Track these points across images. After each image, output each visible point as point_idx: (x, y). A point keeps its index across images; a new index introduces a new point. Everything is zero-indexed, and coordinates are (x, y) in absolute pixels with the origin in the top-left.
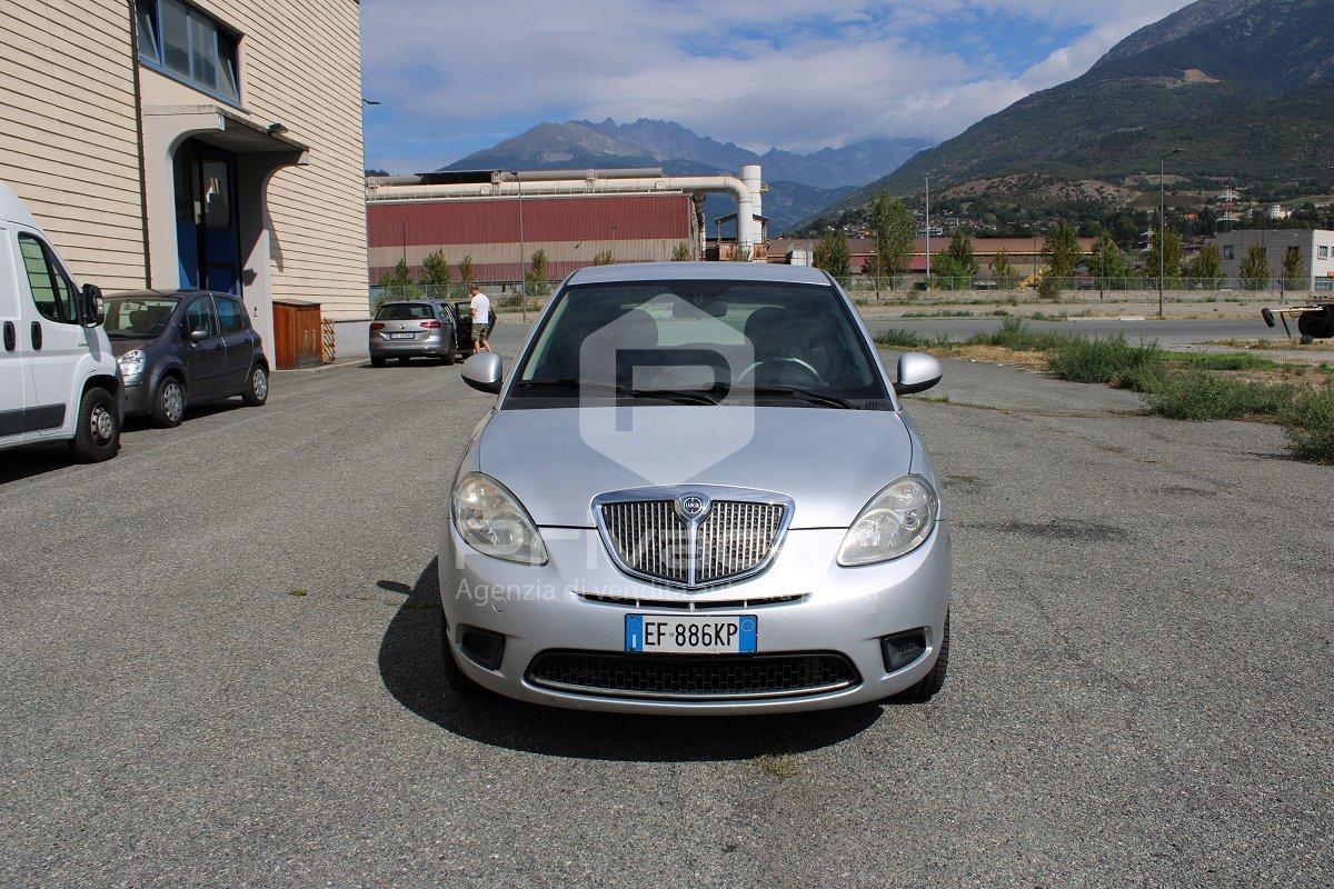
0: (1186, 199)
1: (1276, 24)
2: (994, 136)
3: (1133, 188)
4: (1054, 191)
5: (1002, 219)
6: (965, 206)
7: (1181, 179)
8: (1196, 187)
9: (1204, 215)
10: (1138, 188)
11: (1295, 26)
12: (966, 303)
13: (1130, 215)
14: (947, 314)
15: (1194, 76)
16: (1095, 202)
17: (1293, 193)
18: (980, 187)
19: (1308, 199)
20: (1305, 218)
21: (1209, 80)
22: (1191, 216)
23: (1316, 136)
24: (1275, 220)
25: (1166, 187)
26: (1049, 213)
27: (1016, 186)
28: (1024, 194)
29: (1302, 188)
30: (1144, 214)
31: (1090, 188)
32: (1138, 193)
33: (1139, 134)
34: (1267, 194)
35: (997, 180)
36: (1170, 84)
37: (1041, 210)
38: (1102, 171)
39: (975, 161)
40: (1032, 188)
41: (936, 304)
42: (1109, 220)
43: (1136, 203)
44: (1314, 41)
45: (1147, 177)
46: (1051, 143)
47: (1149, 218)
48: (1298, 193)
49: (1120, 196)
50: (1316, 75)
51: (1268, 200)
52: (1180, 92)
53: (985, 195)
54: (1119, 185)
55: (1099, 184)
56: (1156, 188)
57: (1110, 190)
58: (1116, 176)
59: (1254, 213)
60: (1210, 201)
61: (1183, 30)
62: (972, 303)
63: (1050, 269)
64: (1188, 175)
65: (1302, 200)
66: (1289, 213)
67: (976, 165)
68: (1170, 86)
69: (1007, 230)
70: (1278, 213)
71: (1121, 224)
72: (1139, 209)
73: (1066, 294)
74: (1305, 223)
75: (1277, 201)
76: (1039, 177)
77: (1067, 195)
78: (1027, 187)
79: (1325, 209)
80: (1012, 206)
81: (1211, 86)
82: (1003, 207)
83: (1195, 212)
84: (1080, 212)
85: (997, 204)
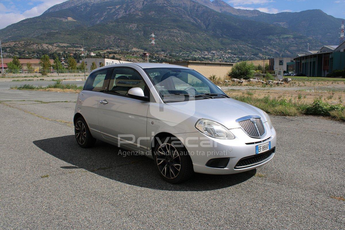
0: (70, 50)
1: (89, 9)
2: (15, 30)
3: (56, 47)
4: (35, 46)
5: (20, 53)
6: (8, 49)
7: (68, 45)
8: (72, 47)
9: (75, 54)
10: (57, 47)
11: (93, 10)
12: (22, 77)
13: (56, 54)
14: (26, 80)
15: (70, 19)
16: (46, 50)
17: (95, 50)
18: (13, 44)
19: (99, 51)
20: (99, 56)
21: (74, 20)
22: (72, 54)
23: (99, 36)
24: (92, 56)
25: (65, 47)
26: (34, 52)
27: (23, 44)
28: (26, 47)
29: (97, 49)
30: (60, 53)
31: (45, 46)
32: (58, 48)
33: (57, 32)
34: (89, 50)
35: (17, 42)
36: (64, 20)
37: (32, 51)
38: (47, 42)
39: (10, 36)
40: (28, 45)
41: (13, 77)
42: (51, 55)
43: (57, 50)
44: (97, 14)
45: (60, 44)
46: (33, 33)
47: (61, 55)
48: (96, 50)
49: (53, 49)
50: (98, 22)
51: (90, 51)
52: (67, 22)
53: (14, 46)
54: (53, 46)
55: (47, 45)
56: (62, 47)
57: (50, 47)
58: (52, 43)
59: (87, 54)
60: (76, 51)
61: (67, 7)
62: (24, 77)
63: (42, 67)
64: (70, 44)
65: (97, 51)
66: (95, 55)
67: (10, 38)
68: (64, 21)
69: (22, 57)
70: (93, 54)
71: (54, 56)
72: (59, 52)
73: (49, 74)
74: (99, 57)
75: (92, 51)
76: (30, 42)
77: (39, 48)
78: (26, 45)
79: (103, 54)
80: (23, 50)
81: (75, 22)
82: (20, 50)
83: (73, 53)
84: (42, 52)
85: (18, 49)
